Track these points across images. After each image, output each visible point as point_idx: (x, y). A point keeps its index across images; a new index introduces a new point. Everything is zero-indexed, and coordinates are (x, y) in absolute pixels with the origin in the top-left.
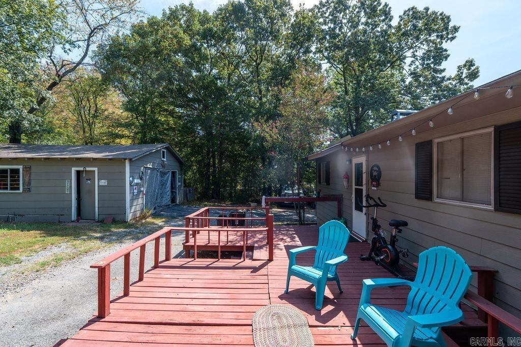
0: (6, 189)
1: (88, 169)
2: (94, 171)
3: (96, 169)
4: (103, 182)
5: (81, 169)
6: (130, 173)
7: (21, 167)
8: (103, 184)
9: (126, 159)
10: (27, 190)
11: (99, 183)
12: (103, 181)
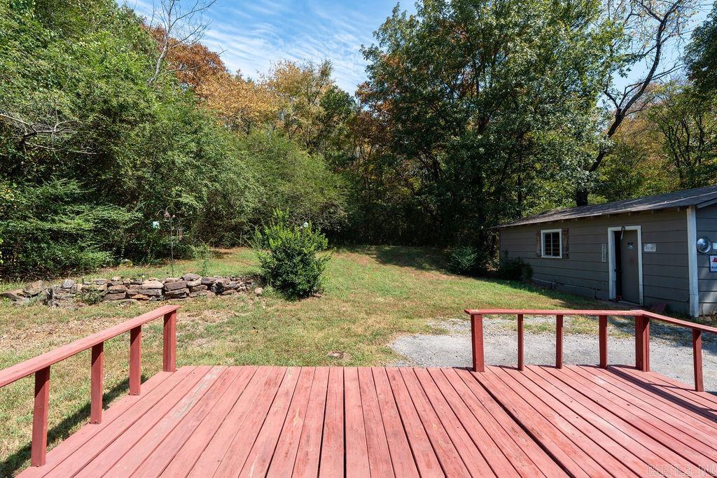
0: (550, 254)
1: (628, 228)
2: (636, 231)
3: (638, 228)
4: (650, 248)
5: (619, 229)
6: (697, 231)
7: (560, 231)
8: (650, 250)
9: (687, 207)
10: (566, 256)
11: (643, 248)
12: (649, 245)
